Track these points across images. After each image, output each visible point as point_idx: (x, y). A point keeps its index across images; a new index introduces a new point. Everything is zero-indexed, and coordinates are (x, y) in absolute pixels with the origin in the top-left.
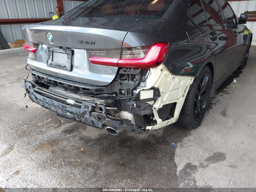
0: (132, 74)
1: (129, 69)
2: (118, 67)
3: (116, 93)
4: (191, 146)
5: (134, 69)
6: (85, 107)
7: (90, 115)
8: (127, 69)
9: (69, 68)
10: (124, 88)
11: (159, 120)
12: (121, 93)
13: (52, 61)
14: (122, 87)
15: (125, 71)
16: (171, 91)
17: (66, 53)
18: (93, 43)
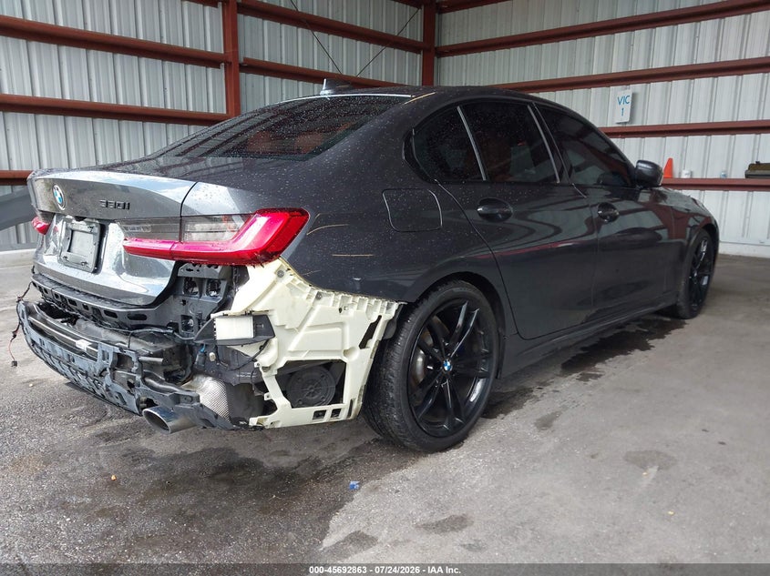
0: (210, 279)
1: (197, 267)
2: (174, 262)
3: (174, 326)
4: (397, 491)
5: (209, 266)
6: (104, 355)
7: (113, 377)
8: (194, 265)
9: (91, 266)
10: (191, 313)
11: (281, 401)
12: (187, 327)
13: (69, 251)
14: (187, 311)
15: (190, 270)
16: (312, 327)
17: (91, 233)
18: (127, 206)
